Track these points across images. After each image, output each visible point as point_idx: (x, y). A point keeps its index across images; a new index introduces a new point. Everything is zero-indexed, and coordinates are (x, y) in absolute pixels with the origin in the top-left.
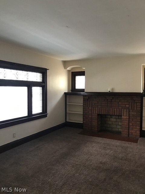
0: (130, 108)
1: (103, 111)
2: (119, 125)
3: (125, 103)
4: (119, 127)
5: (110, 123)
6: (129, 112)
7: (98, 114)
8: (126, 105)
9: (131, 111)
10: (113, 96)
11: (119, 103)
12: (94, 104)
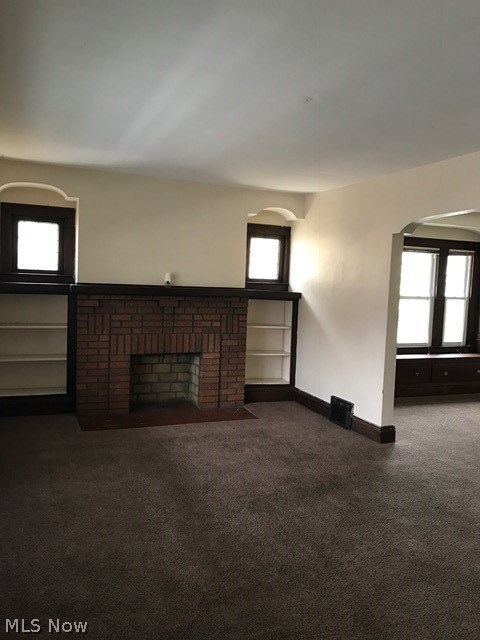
0: (223, 329)
1: (148, 343)
2: (177, 382)
3: (212, 317)
4: (177, 387)
5: (153, 378)
6: (221, 340)
7: (131, 356)
8: (212, 321)
9: (226, 337)
10: (180, 299)
11: (197, 317)
12: (118, 324)
